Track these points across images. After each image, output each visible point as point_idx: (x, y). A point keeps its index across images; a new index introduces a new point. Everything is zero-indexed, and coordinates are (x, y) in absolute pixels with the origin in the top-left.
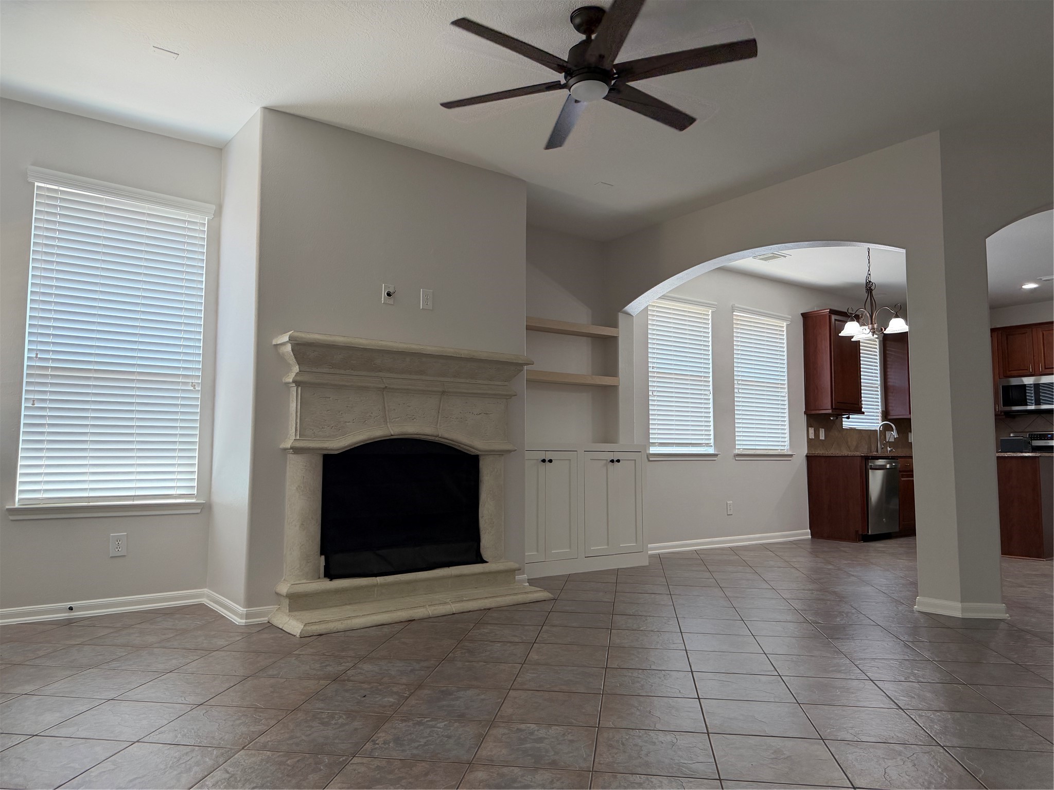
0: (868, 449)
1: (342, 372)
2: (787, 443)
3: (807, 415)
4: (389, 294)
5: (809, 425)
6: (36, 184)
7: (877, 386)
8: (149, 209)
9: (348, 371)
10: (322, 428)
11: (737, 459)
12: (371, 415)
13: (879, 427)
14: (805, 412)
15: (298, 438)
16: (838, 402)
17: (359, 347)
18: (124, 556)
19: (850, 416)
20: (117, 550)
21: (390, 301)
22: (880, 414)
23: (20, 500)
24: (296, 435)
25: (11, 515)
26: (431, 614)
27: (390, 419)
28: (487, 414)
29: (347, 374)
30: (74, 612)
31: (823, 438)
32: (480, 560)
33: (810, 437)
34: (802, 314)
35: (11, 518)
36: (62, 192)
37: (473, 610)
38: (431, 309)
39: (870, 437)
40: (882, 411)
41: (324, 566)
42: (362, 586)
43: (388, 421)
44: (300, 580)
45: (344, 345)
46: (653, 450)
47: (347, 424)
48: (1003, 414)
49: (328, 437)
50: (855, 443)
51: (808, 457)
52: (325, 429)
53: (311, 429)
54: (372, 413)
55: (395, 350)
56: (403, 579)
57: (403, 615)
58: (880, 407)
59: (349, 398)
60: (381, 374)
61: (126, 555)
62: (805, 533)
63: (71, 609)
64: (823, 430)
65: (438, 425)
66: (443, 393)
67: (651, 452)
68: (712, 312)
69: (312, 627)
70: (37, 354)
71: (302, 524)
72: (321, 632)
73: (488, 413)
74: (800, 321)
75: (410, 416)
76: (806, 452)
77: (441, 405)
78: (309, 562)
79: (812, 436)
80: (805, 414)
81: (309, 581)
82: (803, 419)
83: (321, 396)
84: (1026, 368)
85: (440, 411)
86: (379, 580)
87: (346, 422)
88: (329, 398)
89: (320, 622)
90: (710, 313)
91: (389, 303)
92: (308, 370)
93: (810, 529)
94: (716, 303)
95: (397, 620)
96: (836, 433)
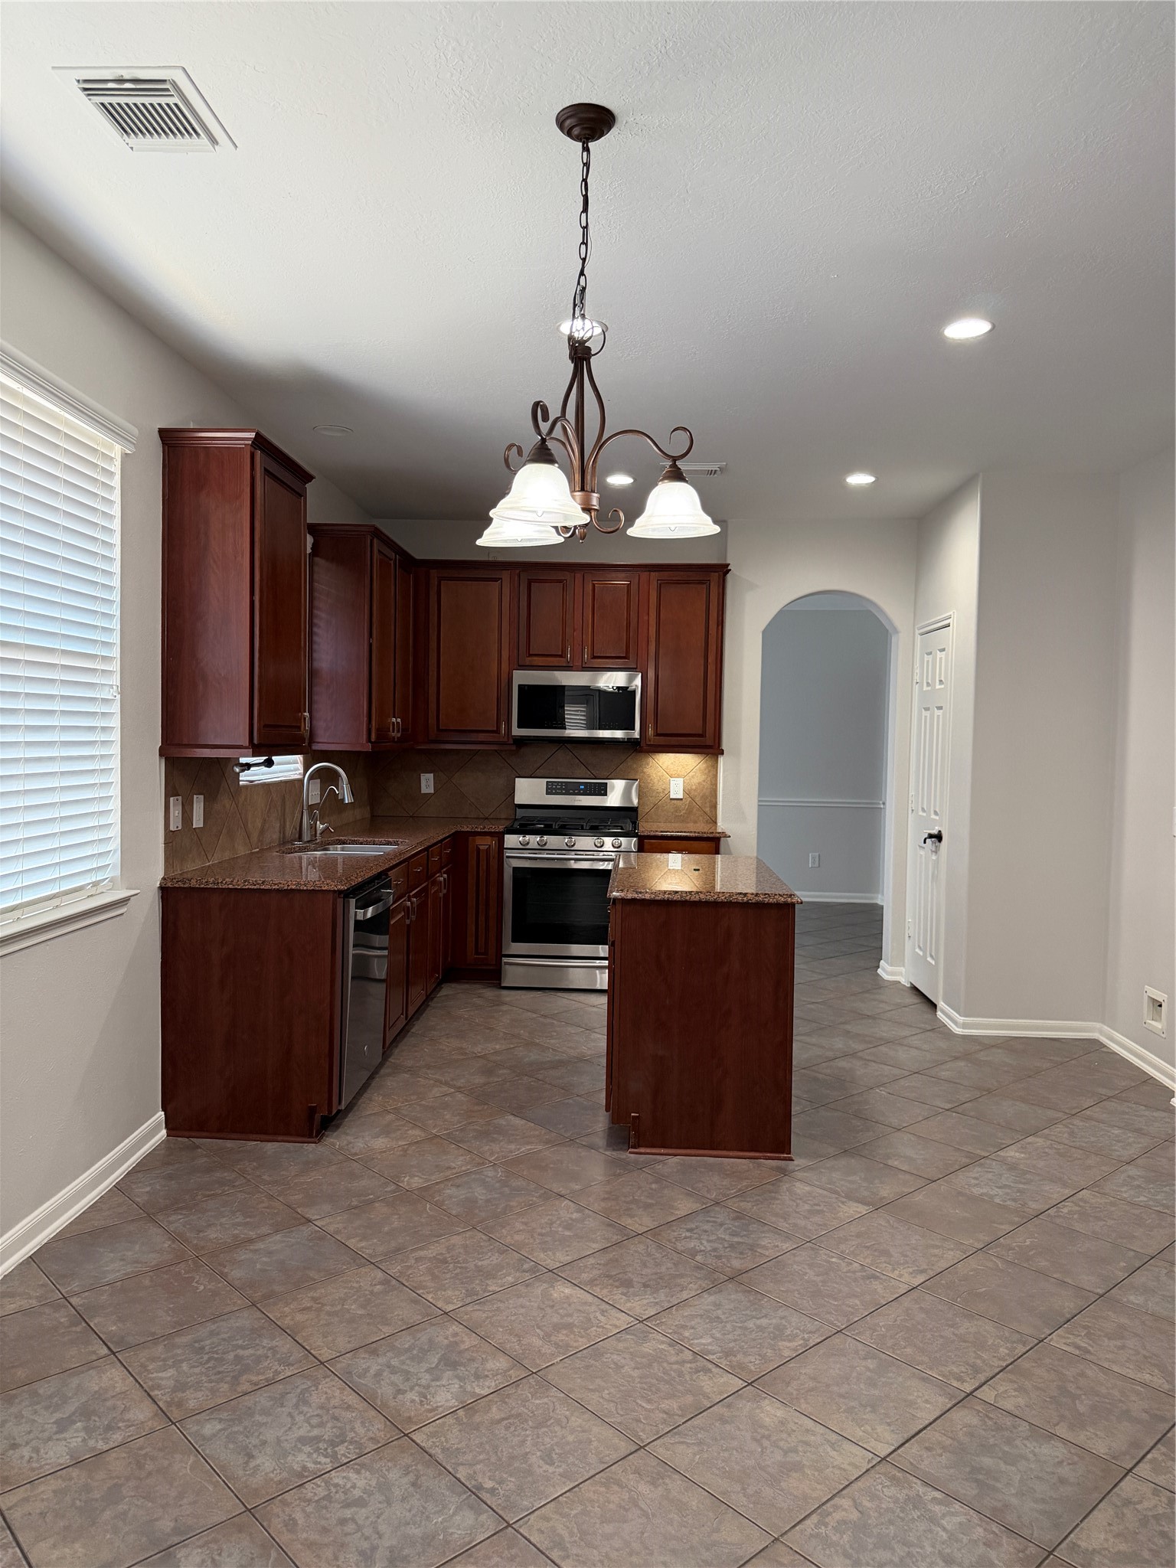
2: (114, 858)
3: (167, 759)
5: (171, 791)
14: (161, 749)
16: (266, 726)
19: (274, 758)
31: (201, 824)
33: (172, 828)
34: (161, 432)
39: (284, 800)
48: (511, 741)
50: (259, 822)
51: (166, 892)
62: (153, 1130)
74: (154, 454)
76: (161, 875)
79: (176, 824)
80: (162, 756)
82: (156, 770)
84: (561, 653)
93: (164, 1111)
96: (225, 803)
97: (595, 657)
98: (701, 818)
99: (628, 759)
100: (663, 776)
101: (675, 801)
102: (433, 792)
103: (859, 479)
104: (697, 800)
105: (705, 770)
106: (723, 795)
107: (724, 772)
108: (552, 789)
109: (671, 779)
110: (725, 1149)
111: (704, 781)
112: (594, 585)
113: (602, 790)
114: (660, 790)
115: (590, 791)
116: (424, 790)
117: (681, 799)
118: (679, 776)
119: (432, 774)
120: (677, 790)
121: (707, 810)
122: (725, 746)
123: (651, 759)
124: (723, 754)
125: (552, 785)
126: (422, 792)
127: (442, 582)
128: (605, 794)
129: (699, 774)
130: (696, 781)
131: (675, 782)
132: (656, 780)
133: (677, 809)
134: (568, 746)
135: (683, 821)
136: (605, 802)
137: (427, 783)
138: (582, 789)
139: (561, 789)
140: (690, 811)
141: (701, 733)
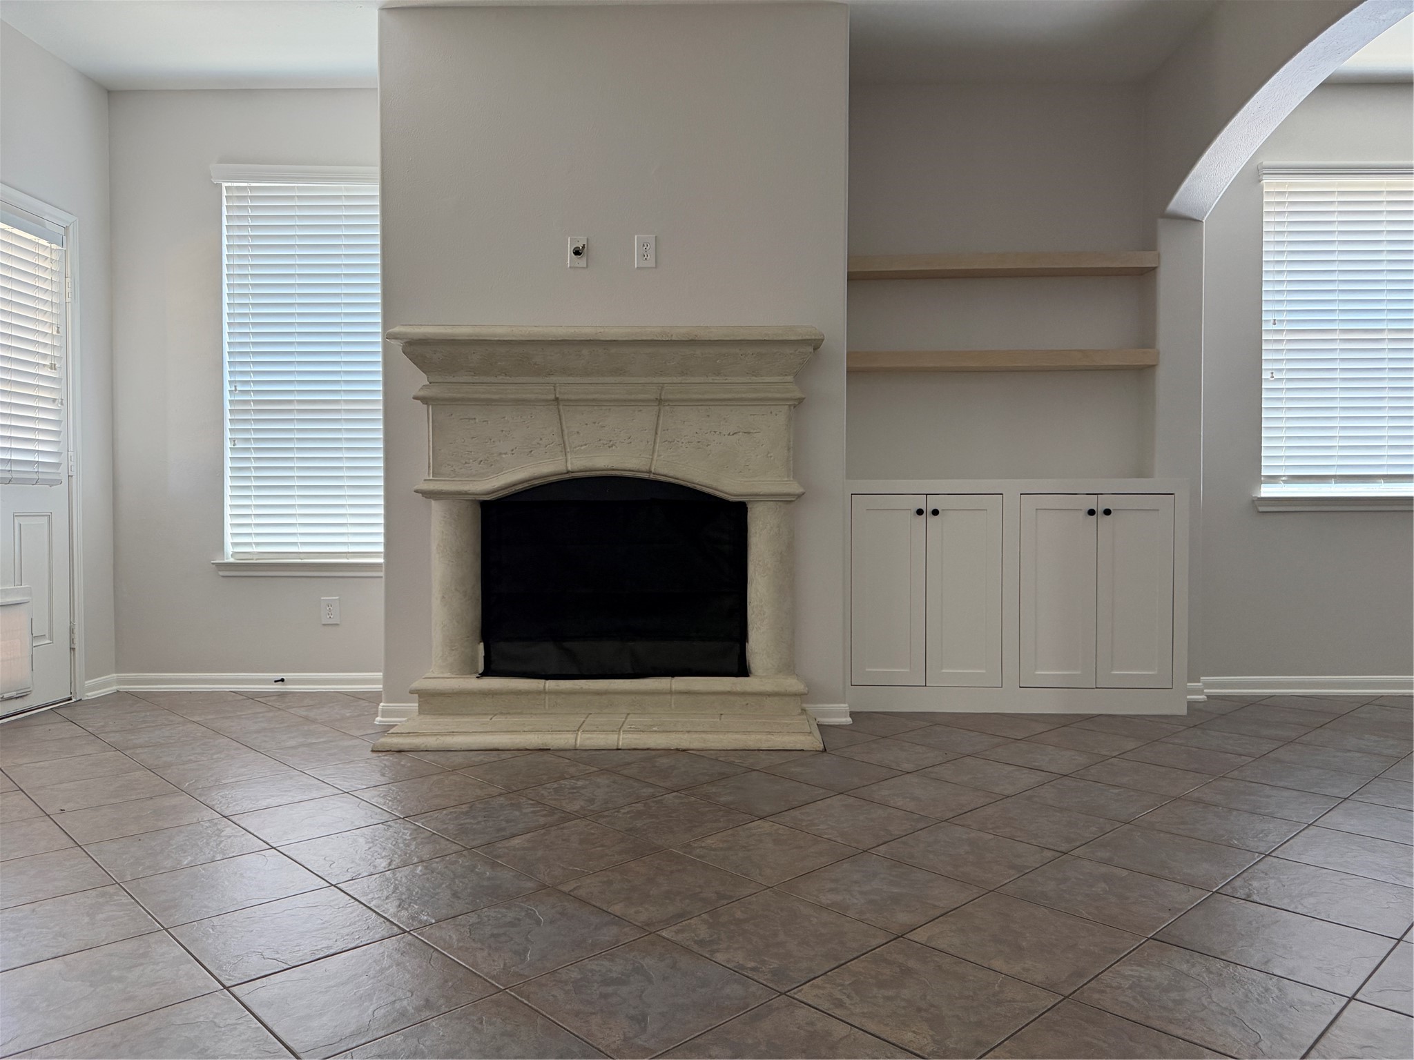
1: (492, 379)
4: (577, 252)
6: (225, 185)
8: (347, 189)
9: (501, 377)
10: (466, 463)
12: (540, 442)
15: (431, 478)
17: (492, 339)
18: (337, 624)
20: (328, 617)
21: (581, 262)
23: (234, 554)
24: (429, 474)
25: (220, 571)
26: (578, 745)
27: (570, 447)
28: (749, 433)
29: (498, 382)
30: (286, 685)
32: (743, 670)
35: (221, 573)
36: (252, 188)
37: (654, 747)
38: (654, 266)
41: (484, 657)
42: (520, 691)
43: (568, 450)
44: (442, 673)
45: (467, 338)
46: (1267, 491)
47: (504, 456)
49: (474, 476)
52: (469, 465)
53: (448, 465)
54: (541, 439)
55: (550, 339)
56: (587, 687)
57: (533, 740)
59: (504, 418)
60: (553, 379)
61: (339, 623)
63: (282, 680)
65: (656, 454)
66: (660, 401)
67: (1263, 495)
69: (393, 739)
70: (235, 387)
71: (443, 597)
72: (402, 748)
73: (752, 431)
75: (605, 442)
77: (661, 422)
78: (453, 650)
81: (453, 676)
83: (462, 417)
85: (659, 433)
86: (551, 684)
87: (501, 454)
88: (475, 419)
89: (409, 733)
91: (581, 265)
92: (440, 381)
95: (521, 746)
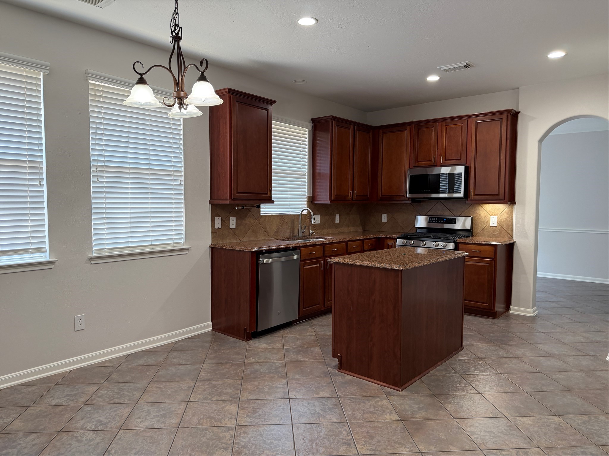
0: (290, 233)
2: (183, 236)
3: (212, 204)
5: (214, 215)
7: (305, 173)
11: (92, 262)
13: (301, 212)
14: (209, 201)
22: (306, 200)
31: (234, 227)
33: (216, 228)
39: (293, 222)
40: (308, 196)
48: (410, 199)
50: (275, 229)
51: (213, 250)
58: (307, 193)
62: (207, 326)
64: (235, 218)
68: (44, 76)
76: (210, 244)
79: (218, 226)
80: (210, 203)
82: (206, 209)
84: (431, 160)
90: (41, 77)
93: (212, 321)
94: (49, 64)
96: (250, 221)
97: (446, 160)
98: (506, 236)
99: (470, 207)
100: (487, 215)
101: (493, 227)
102: (386, 221)
103: (556, 55)
104: (504, 227)
105: (509, 212)
106: (516, 225)
107: (516, 213)
108: (431, 220)
109: (491, 216)
110: (373, 379)
111: (508, 218)
112: (446, 128)
113: (453, 221)
114: (485, 222)
115: (448, 221)
116: (383, 221)
117: (496, 226)
118: (495, 215)
119: (386, 214)
120: (493, 222)
121: (510, 232)
122: (516, 200)
123: (481, 207)
124: (515, 204)
125: (432, 219)
126: (382, 221)
127: (384, 134)
128: (455, 223)
129: (505, 214)
130: (503, 217)
131: (493, 218)
132: (483, 217)
133: (494, 231)
134: (442, 201)
135: (497, 237)
136: (454, 226)
137: (384, 218)
138: (445, 221)
139: (435, 220)
140: (500, 232)
141: (497, 194)
